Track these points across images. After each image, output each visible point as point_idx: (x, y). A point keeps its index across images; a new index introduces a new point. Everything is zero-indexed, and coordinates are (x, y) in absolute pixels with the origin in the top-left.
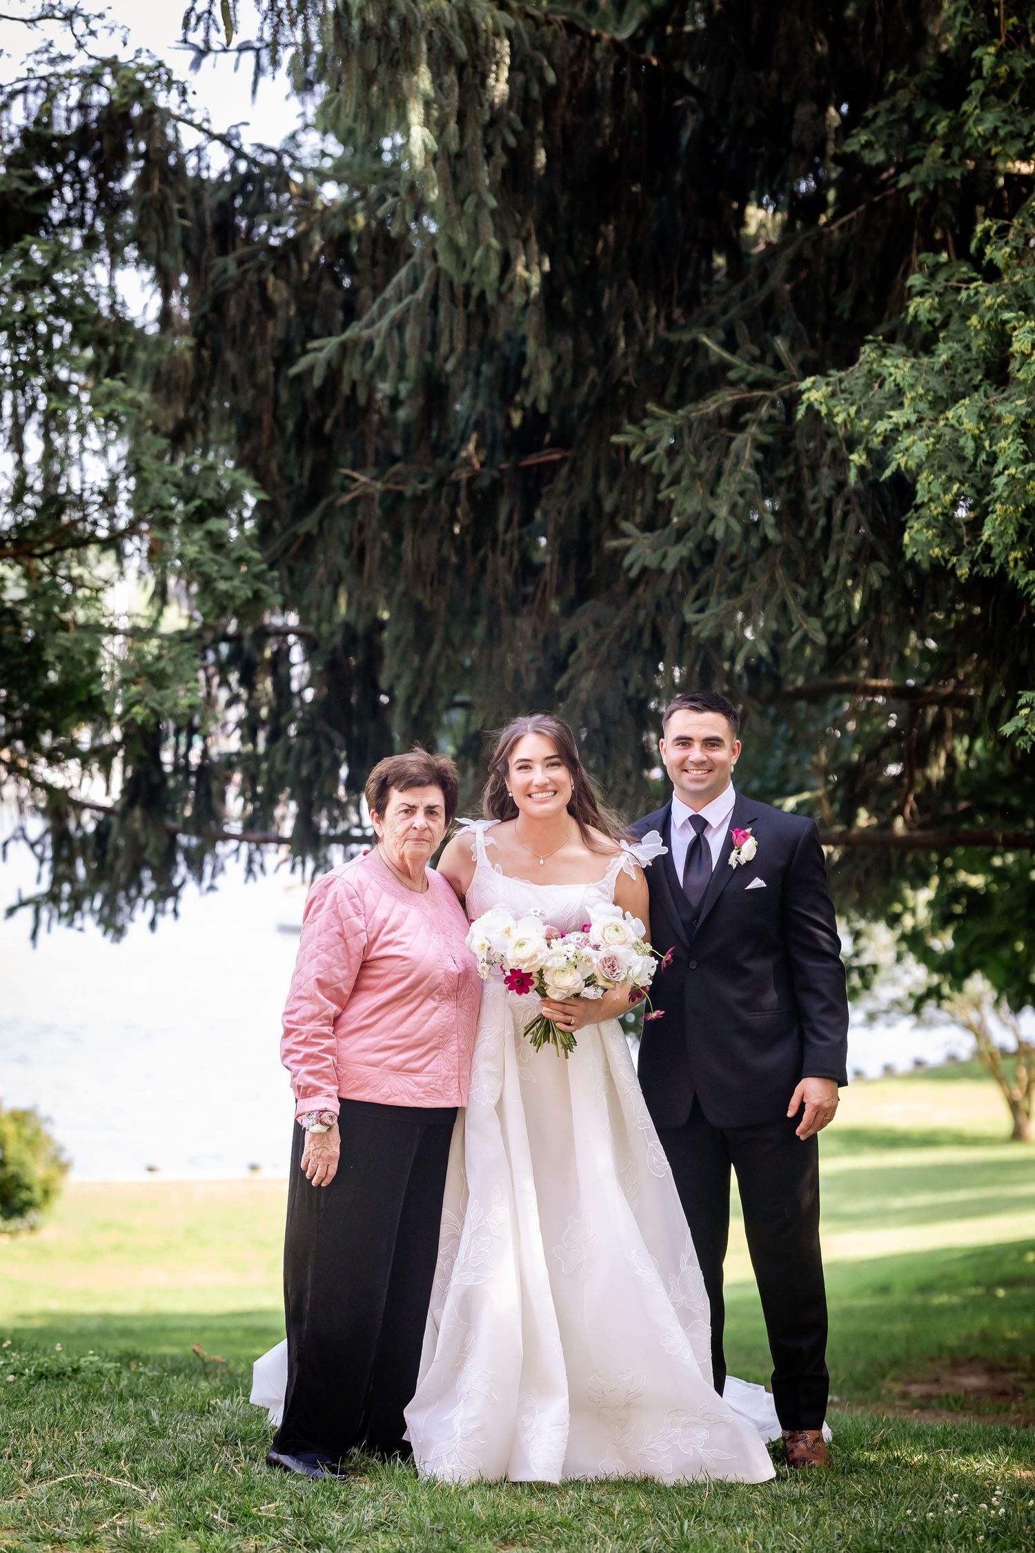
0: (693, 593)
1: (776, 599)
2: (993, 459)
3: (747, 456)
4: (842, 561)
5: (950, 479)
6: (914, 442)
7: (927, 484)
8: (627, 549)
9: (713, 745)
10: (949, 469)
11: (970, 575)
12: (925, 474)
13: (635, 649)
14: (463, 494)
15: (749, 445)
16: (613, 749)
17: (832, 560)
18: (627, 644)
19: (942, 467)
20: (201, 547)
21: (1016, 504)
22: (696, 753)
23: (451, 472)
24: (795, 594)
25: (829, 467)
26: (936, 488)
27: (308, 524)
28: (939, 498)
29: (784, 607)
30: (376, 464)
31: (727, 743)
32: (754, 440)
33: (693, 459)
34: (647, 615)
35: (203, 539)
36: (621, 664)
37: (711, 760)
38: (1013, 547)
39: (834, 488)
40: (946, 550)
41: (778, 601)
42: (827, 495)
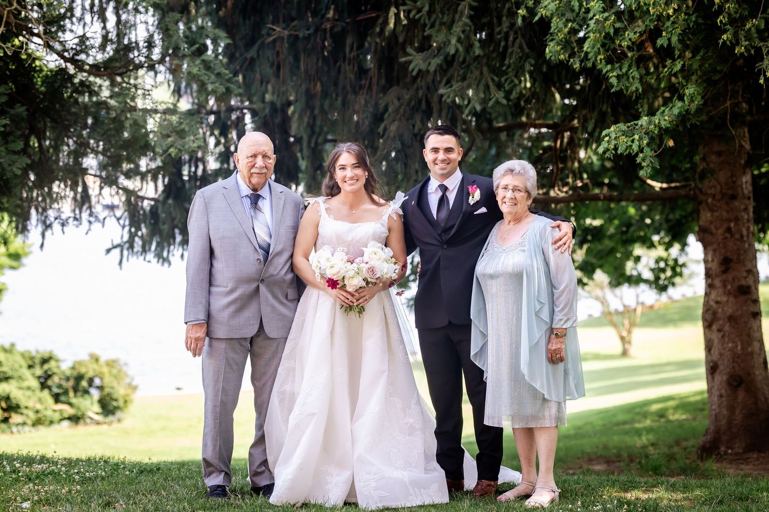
0: (444, 81)
1: (483, 82)
2: (588, 11)
3: (466, 13)
7: (556, 23)
8: (410, 62)
9: (449, 151)
10: (566, 16)
11: (580, 67)
12: (555, 19)
13: (417, 110)
14: (328, 35)
15: (467, 8)
16: (409, 160)
18: (413, 107)
19: (563, 15)
20: (199, 68)
21: (600, 33)
22: (441, 156)
23: (322, 24)
24: (493, 80)
25: (507, 17)
26: (561, 25)
27: (252, 53)
28: (562, 30)
29: (487, 87)
30: (284, 22)
31: (456, 150)
32: (470, 5)
33: (440, 16)
34: (423, 93)
35: (201, 64)
36: (411, 117)
37: (449, 159)
38: (599, 53)
39: (509, 27)
40: (567, 56)
41: (485, 83)
42: (505, 31)
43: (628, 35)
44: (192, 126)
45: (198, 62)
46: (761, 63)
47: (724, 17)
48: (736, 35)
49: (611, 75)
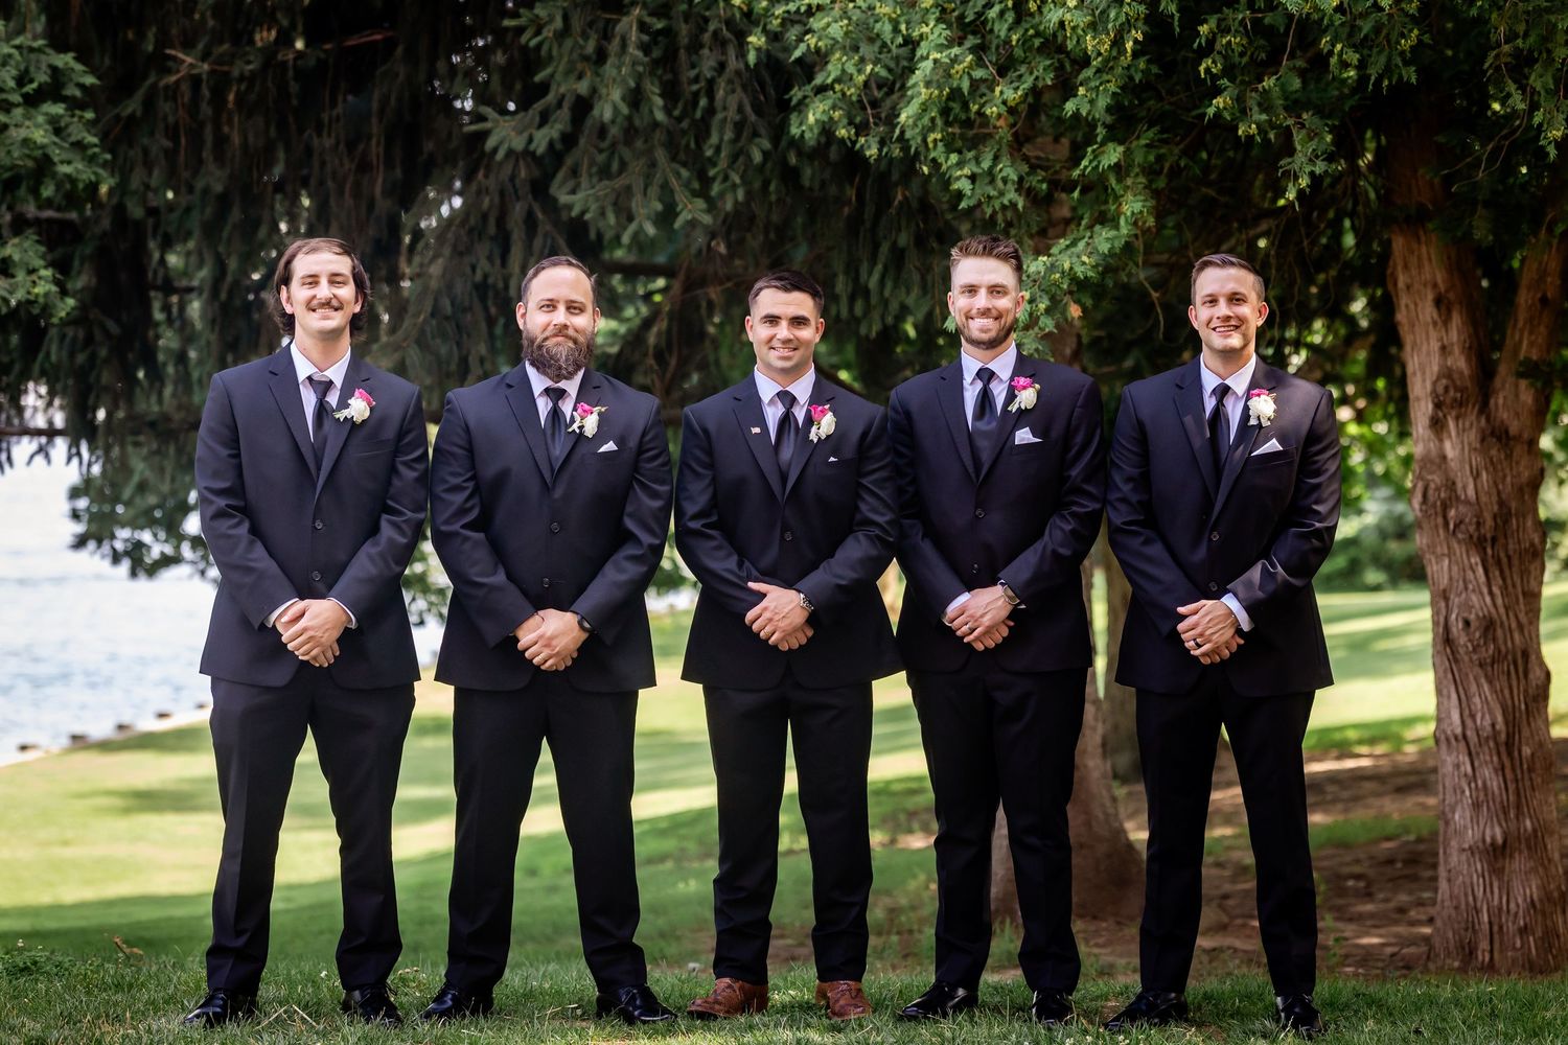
0: (561, 175)
1: (658, 179)
2: (905, 42)
3: (633, 39)
4: (726, 138)
5: (862, 60)
6: (828, 25)
7: (836, 64)
8: (487, 133)
9: (799, 323)
10: (861, 50)
11: (880, 155)
12: (837, 55)
14: (291, 74)
15: (634, 28)
16: (465, 336)
17: (714, 139)
19: (856, 49)
21: (940, 88)
22: (783, 331)
23: (277, 52)
24: (678, 175)
25: (711, 50)
26: (850, 68)
27: (133, 105)
28: (851, 79)
29: (665, 187)
31: (813, 323)
32: (639, 22)
33: (581, 41)
36: (469, 250)
37: (796, 338)
38: (932, 129)
39: (715, 69)
40: (853, 131)
41: (660, 182)
42: (709, 76)
43: (1002, 93)
44: (26, 251)
45: (41, 119)
46: (1290, 160)
47: (1214, 62)
48: (1239, 99)
49: (959, 173)
